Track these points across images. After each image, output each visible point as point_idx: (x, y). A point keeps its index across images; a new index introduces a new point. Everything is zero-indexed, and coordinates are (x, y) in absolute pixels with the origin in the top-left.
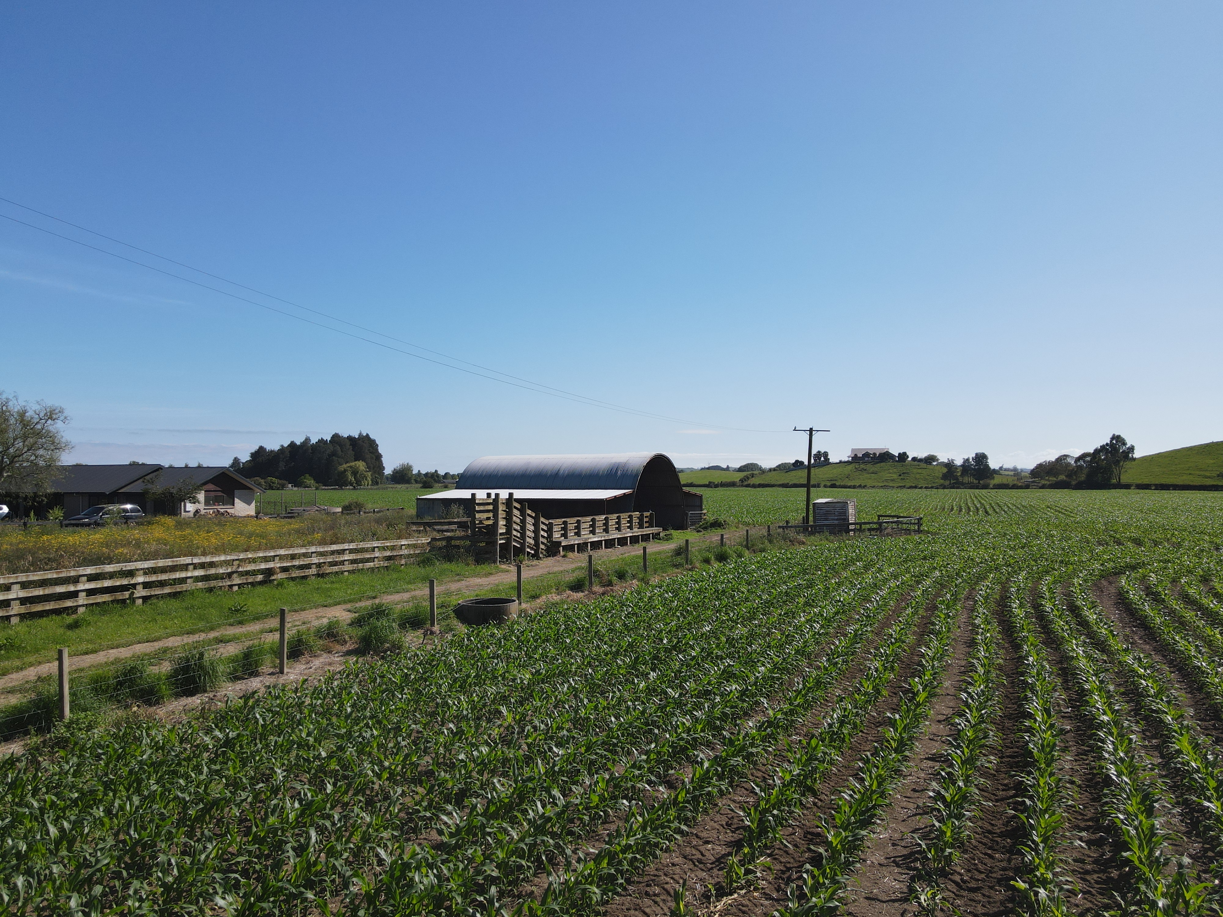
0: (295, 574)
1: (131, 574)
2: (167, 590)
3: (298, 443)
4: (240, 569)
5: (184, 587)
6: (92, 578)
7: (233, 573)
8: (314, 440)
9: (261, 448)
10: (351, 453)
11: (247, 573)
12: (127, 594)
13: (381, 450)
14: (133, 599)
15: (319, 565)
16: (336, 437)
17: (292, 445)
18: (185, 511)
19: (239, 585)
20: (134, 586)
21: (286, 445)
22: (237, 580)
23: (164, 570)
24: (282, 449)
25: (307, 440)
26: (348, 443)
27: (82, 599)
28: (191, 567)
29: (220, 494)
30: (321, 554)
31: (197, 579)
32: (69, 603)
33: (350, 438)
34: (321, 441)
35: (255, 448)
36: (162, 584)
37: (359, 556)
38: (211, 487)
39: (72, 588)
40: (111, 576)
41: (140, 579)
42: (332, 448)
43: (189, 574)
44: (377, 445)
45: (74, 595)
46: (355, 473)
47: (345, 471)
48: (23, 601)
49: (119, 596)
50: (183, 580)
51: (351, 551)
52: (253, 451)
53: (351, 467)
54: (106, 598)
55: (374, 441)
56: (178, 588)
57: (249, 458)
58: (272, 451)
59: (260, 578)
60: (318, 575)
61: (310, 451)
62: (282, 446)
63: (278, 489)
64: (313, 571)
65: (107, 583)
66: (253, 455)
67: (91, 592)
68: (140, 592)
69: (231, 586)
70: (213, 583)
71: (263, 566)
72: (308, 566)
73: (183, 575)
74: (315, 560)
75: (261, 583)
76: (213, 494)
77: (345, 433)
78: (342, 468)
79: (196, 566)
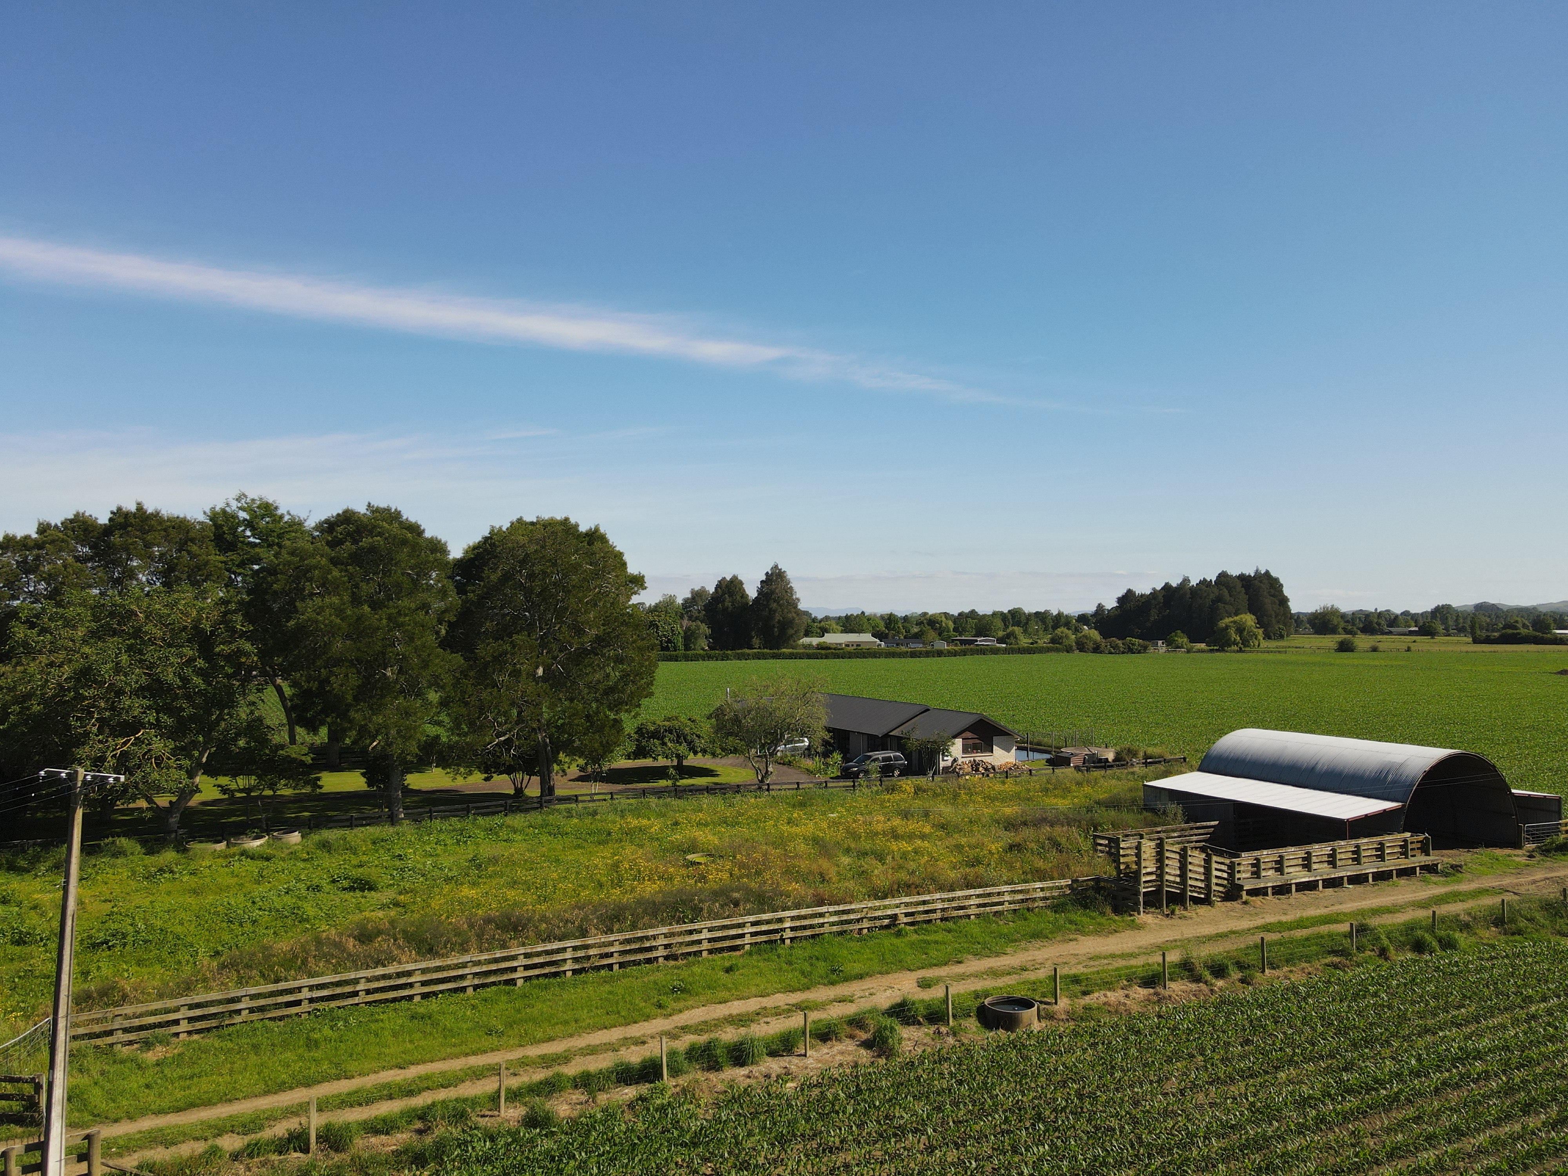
0: (920, 918)
1: (780, 920)
2: (808, 933)
3: (1174, 585)
4: (869, 915)
5: (822, 930)
6: (753, 924)
7: (862, 919)
8: (1194, 582)
9: (1129, 592)
10: (1243, 598)
11: (875, 918)
12: (778, 936)
13: (1286, 592)
14: (783, 940)
15: (943, 910)
16: (1223, 576)
17: (1167, 587)
19: (868, 928)
20: (783, 930)
21: (1159, 588)
22: (866, 924)
23: (805, 917)
24: (1154, 593)
25: (1186, 580)
26: (1239, 584)
27: (748, 939)
28: (827, 915)
29: (977, 741)
30: (943, 900)
31: (833, 924)
32: (738, 942)
33: (1242, 578)
34: (1203, 582)
35: (1121, 592)
36: (804, 928)
37: (987, 900)
38: (968, 734)
39: (740, 931)
40: (768, 922)
41: (787, 924)
42: (1216, 591)
43: (826, 920)
44: (1282, 585)
45: (742, 936)
46: (1240, 630)
47: (1227, 627)
48: (710, 940)
49: (773, 937)
50: (822, 925)
51: (978, 896)
52: (1120, 595)
53: (1235, 622)
54: (764, 938)
55: (1276, 580)
56: (817, 931)
57: (1115, 604)
58: (1142, 595)
59: (886, 922)
60: (942, 920)
61: (1189, 595)
62: (1154, 589)
63: (1139, 652)
64: (939, 915)
65: (764, 928)
66: (1121, 600)
67: (753, 934)
68: (788, 934)
69: (861, 929)
70: (846, 927)
71: (889, 912)
72: (934, 911)
73: (821, 920)
74: (939, 906)
75: (887, 927)
76: (971, 742)
77: (1234, 571)
78: (1222, 624)
79: (832, 914)
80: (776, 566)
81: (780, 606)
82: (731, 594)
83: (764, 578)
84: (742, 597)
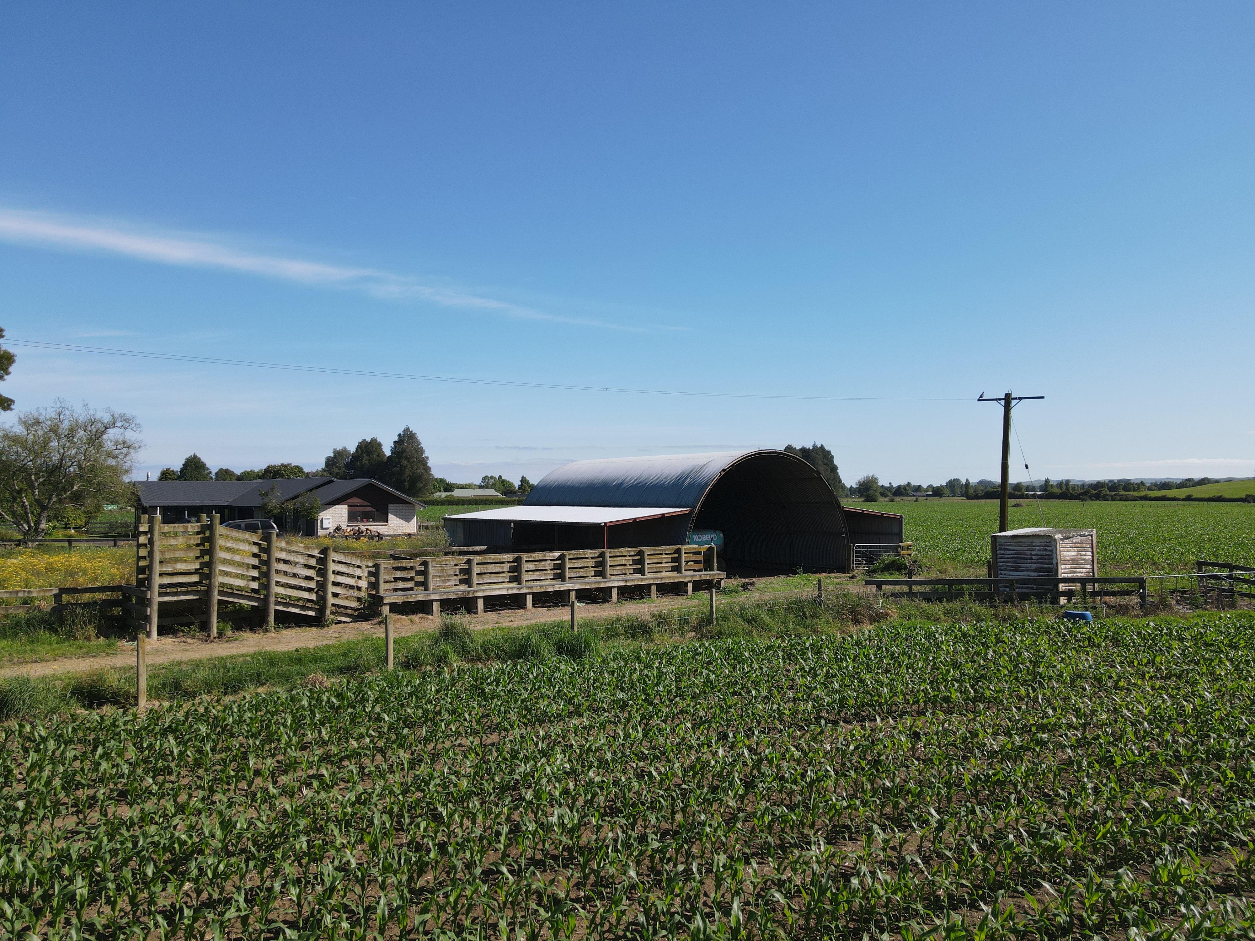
13: (836, 462)
16: (789, 449)
18: (322, 528)
26: (801, 455)
29: (369, 509)
33: (804, 450)
38: (356, 501)
44: (832, 457)
55: (829, 453)
76: (360, 509)
77: (797, 445)
80: (408, 429)
81: (411, 463)
82: (369, 453)
83: (396, 439)
84: (378, 456)
